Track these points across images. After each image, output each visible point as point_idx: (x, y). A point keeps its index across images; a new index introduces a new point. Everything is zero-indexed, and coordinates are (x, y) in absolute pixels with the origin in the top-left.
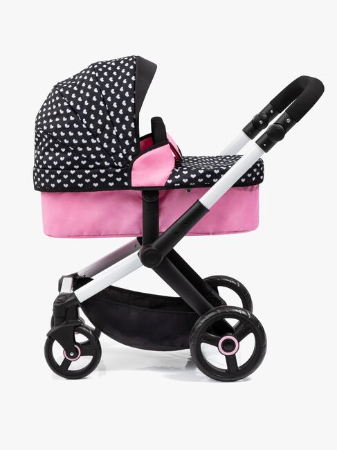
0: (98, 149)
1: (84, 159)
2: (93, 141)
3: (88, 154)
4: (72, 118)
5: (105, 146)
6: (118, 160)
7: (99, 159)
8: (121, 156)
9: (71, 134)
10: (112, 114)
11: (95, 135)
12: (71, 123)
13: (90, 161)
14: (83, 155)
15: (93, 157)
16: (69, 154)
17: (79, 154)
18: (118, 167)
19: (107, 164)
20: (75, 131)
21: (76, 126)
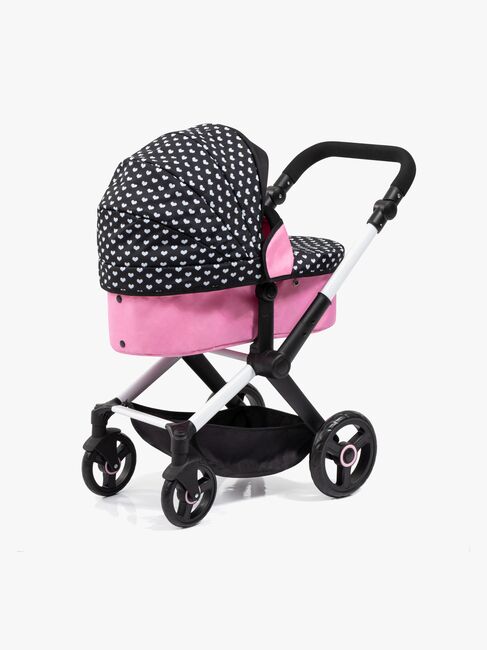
0: (229, 238)
1: (212, 251)
2: (224, 229)
3: (218, 245)
4: (196, 202)
5: (237, 234)
6: (249, 249)
7: (230, 250)
8: (251, 245)
9: (197, 221)
10: (239, 194)
11: (224, 222)
12: (196, 208)
13: (219, 253)
14: (212, 247)
15: (224, 247)
16: (194, 246)
17: (207, 245)
18: (250, 259)
19: (238, 255)
20: (202, 217)
21: (203, 211)
